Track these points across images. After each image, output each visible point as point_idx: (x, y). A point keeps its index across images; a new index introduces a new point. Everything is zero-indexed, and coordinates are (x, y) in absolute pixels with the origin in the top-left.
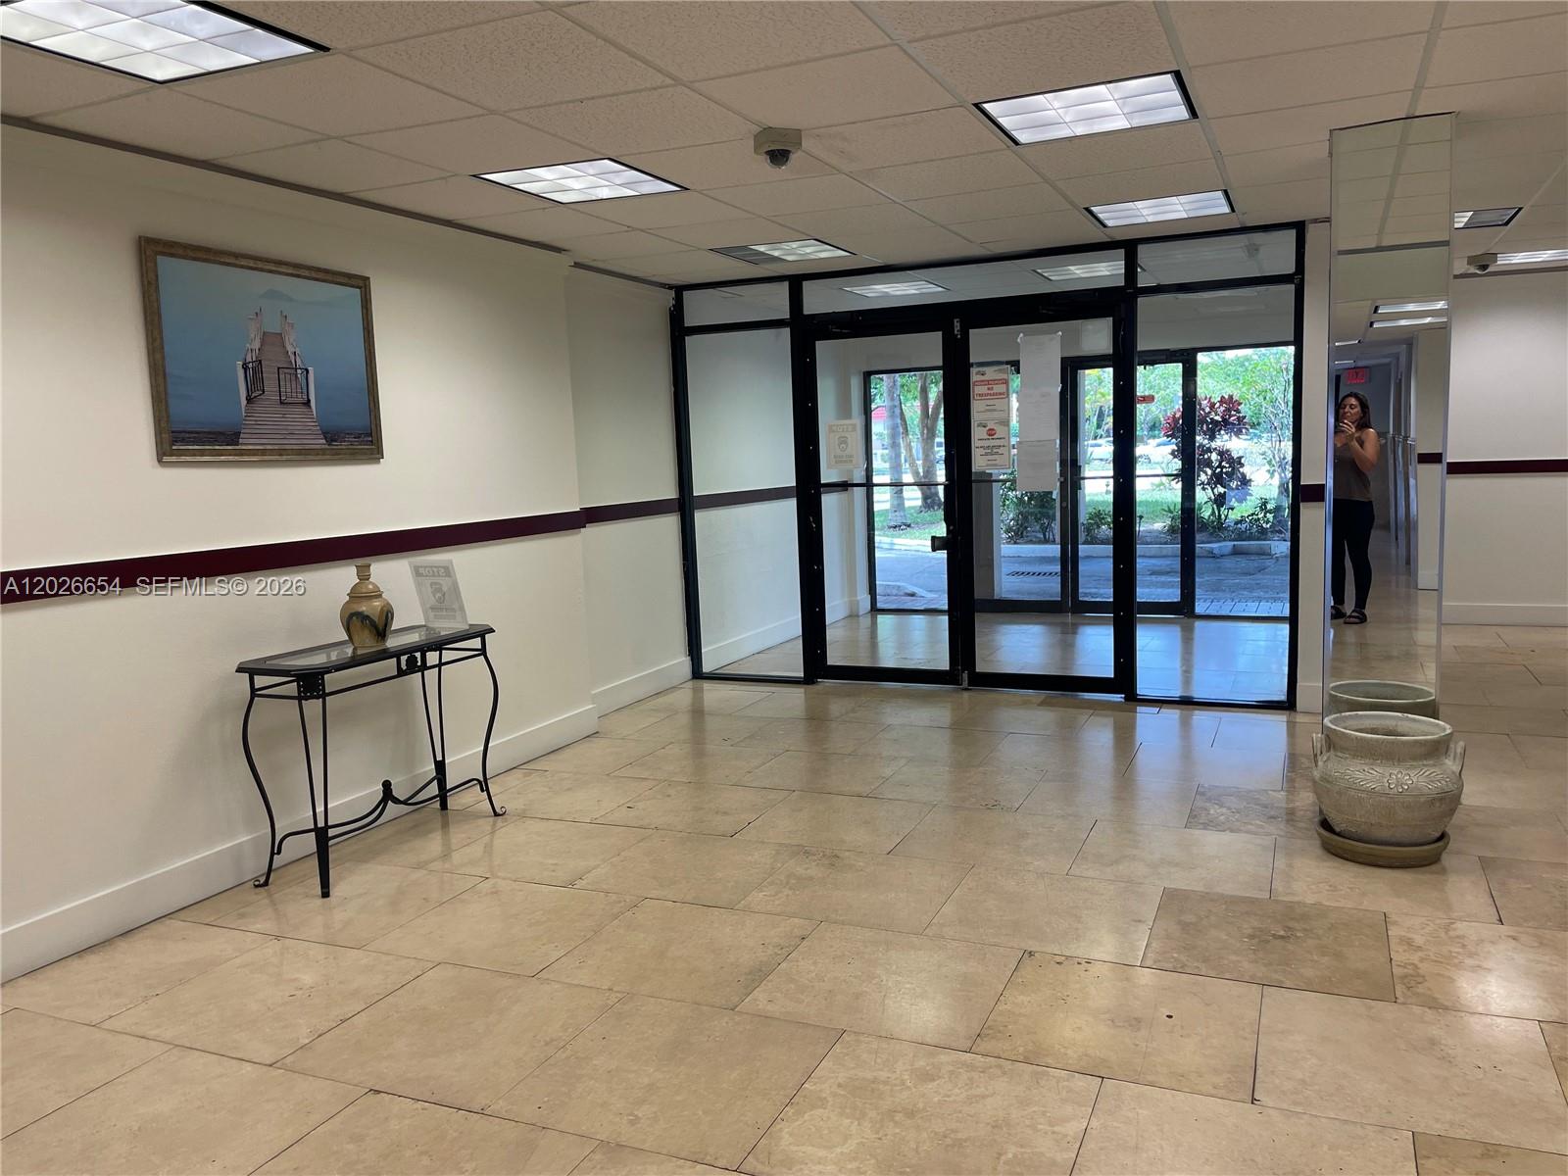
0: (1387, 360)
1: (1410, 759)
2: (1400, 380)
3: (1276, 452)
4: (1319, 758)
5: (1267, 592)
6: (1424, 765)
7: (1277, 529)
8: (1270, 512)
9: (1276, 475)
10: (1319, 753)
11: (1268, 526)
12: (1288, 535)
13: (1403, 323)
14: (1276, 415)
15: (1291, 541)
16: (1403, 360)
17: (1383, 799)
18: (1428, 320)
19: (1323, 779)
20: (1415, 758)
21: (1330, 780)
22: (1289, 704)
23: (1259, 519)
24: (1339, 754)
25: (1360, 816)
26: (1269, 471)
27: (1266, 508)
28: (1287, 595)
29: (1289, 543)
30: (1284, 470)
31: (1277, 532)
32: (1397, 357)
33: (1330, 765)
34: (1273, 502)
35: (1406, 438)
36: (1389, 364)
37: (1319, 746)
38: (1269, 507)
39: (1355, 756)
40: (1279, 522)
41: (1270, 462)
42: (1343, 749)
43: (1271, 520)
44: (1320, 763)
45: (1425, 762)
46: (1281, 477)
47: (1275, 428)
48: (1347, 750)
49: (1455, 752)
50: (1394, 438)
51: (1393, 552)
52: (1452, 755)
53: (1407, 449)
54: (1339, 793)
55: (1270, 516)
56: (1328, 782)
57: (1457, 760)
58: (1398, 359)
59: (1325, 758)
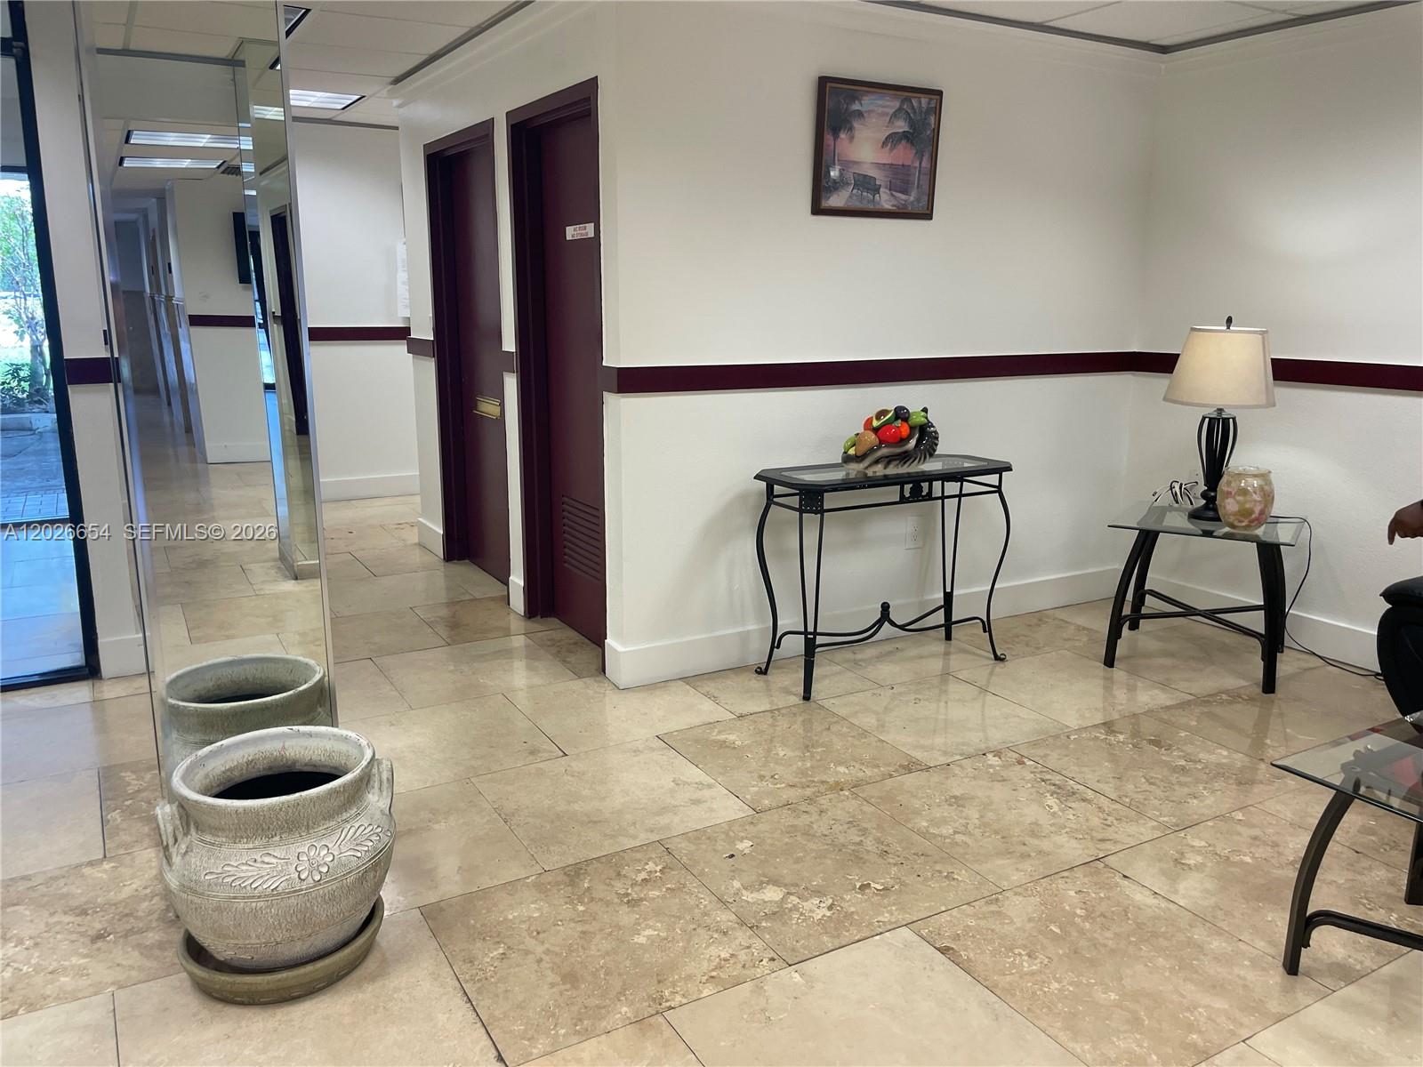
0: (133, 217)
1: (324, 819)
2: (154, 237)
3: (22, 311)
4: (173, 850)
5: (34, 480)
6: (347, 821)
7: (36, 399)
8: (24, 379)
9: (27, 337)
10: (171, 841)
11: (25, 395)
12: (52, 405)
13: (159, 163)
14: (15, 268)
15: (57, 412)
16: (154, 218)
17: (293, 900)
18: (186, 163)
19: (183, 887)
20: (330, 816)
21: (200, 890)
22: (89, 670)
23: (12, 388)
24: (208, 838)
25: (258, 937)
26: (16, 332)
27: (19, 375)
28: (61, 481)
29: (55, 415)
30: (34, 331)
31: (36, 402)
32: (145, 214)
33: (194, 860)
34: (26, 368)
35: (169, 298)
36: (135, 222)
37: (170, 829)
38: (22, 374)
39: (236, 839)
40: (38, 391)
41: (17, 321)
42: (215, 830)
43: (27, 388)
44: (176, 859)
45: (345, 816)
46: (32, 339)
47: (17, 283)
48: (223, 830)
49: (381, 781)
50: (153, 298)
51: (167, 419)
52: (377, 785)
53: (171, 309)
54: (218, 909)
55: (25, 385)
56: (195, 892)
57: (385, 793)
58: (146, 217)
59: (183, 847)
